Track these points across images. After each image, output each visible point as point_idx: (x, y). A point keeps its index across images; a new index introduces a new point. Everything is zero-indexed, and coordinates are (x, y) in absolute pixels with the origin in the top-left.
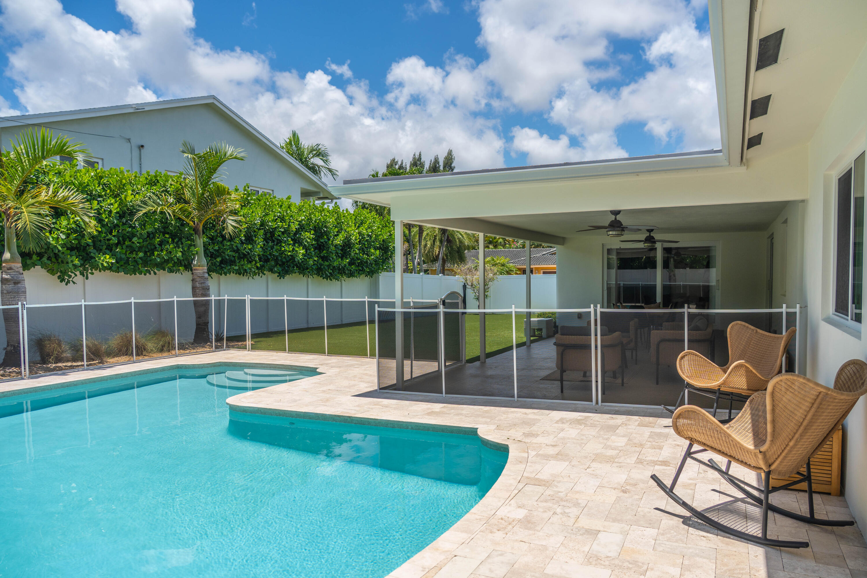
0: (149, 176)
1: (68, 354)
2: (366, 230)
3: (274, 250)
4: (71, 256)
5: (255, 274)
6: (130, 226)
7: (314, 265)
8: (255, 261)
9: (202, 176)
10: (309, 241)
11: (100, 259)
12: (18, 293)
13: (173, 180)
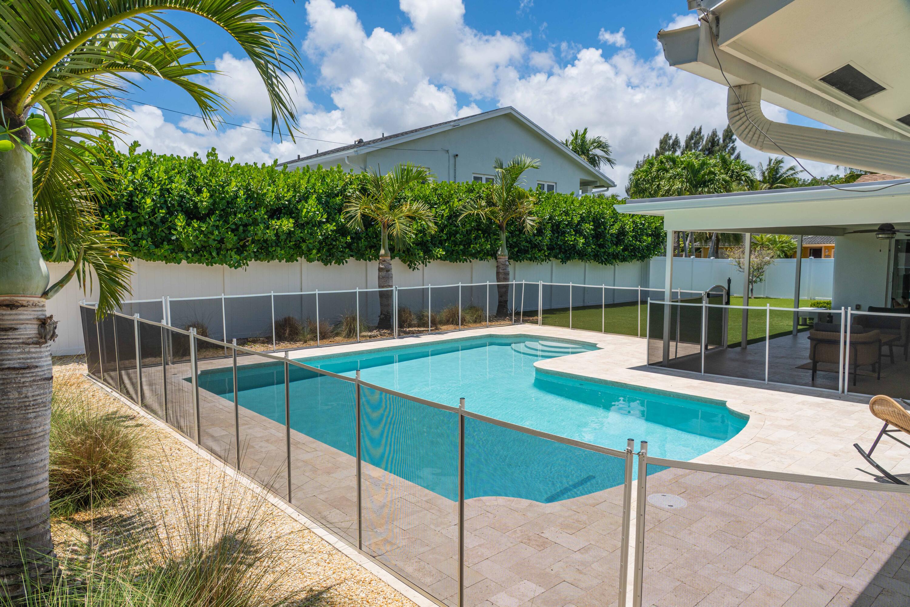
0: (468, 185)
1: (415, 322)
2: (640, 218)
3: (559, 240)
4: (418, 250)
5: (543, 260)
6: (455, 226)
7: (592, 251)
8: (544, 250)
9: (507, 185)
10: (588, 231)
11: (435, 252)
12: (388, 278)
13: (484, 187)
